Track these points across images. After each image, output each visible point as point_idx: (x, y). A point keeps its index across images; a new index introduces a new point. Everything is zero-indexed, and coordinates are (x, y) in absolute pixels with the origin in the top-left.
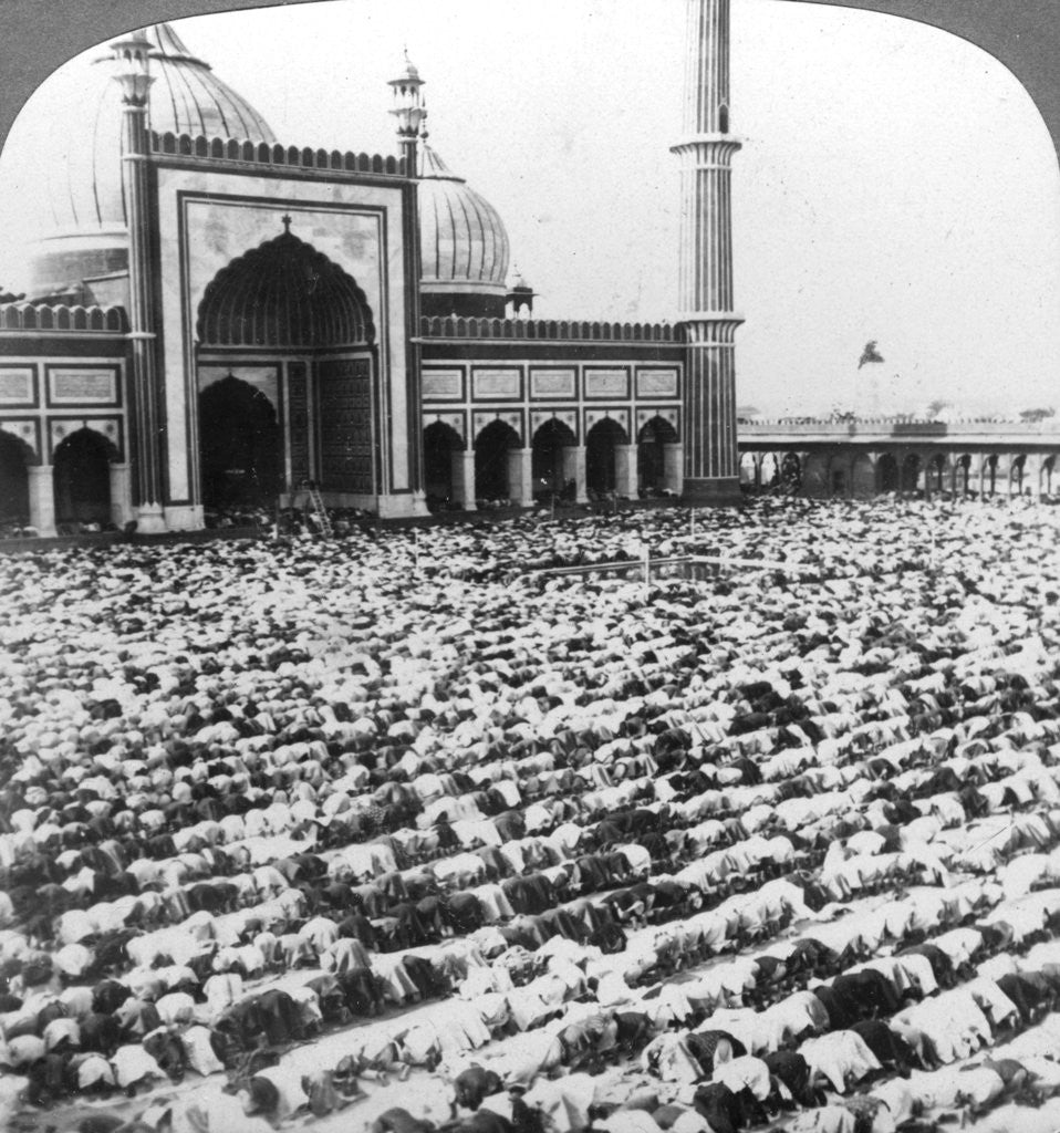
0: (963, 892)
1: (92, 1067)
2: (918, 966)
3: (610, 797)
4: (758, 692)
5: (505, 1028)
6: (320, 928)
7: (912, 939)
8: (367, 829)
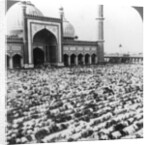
0: (132, 113)
1: (18, 140)
2: (126, 123)
3: (88, 102)
4: (107, 89)
5: (74, 133)
6: (50, 120)
7: (126, 119)
8: (56, 107)
